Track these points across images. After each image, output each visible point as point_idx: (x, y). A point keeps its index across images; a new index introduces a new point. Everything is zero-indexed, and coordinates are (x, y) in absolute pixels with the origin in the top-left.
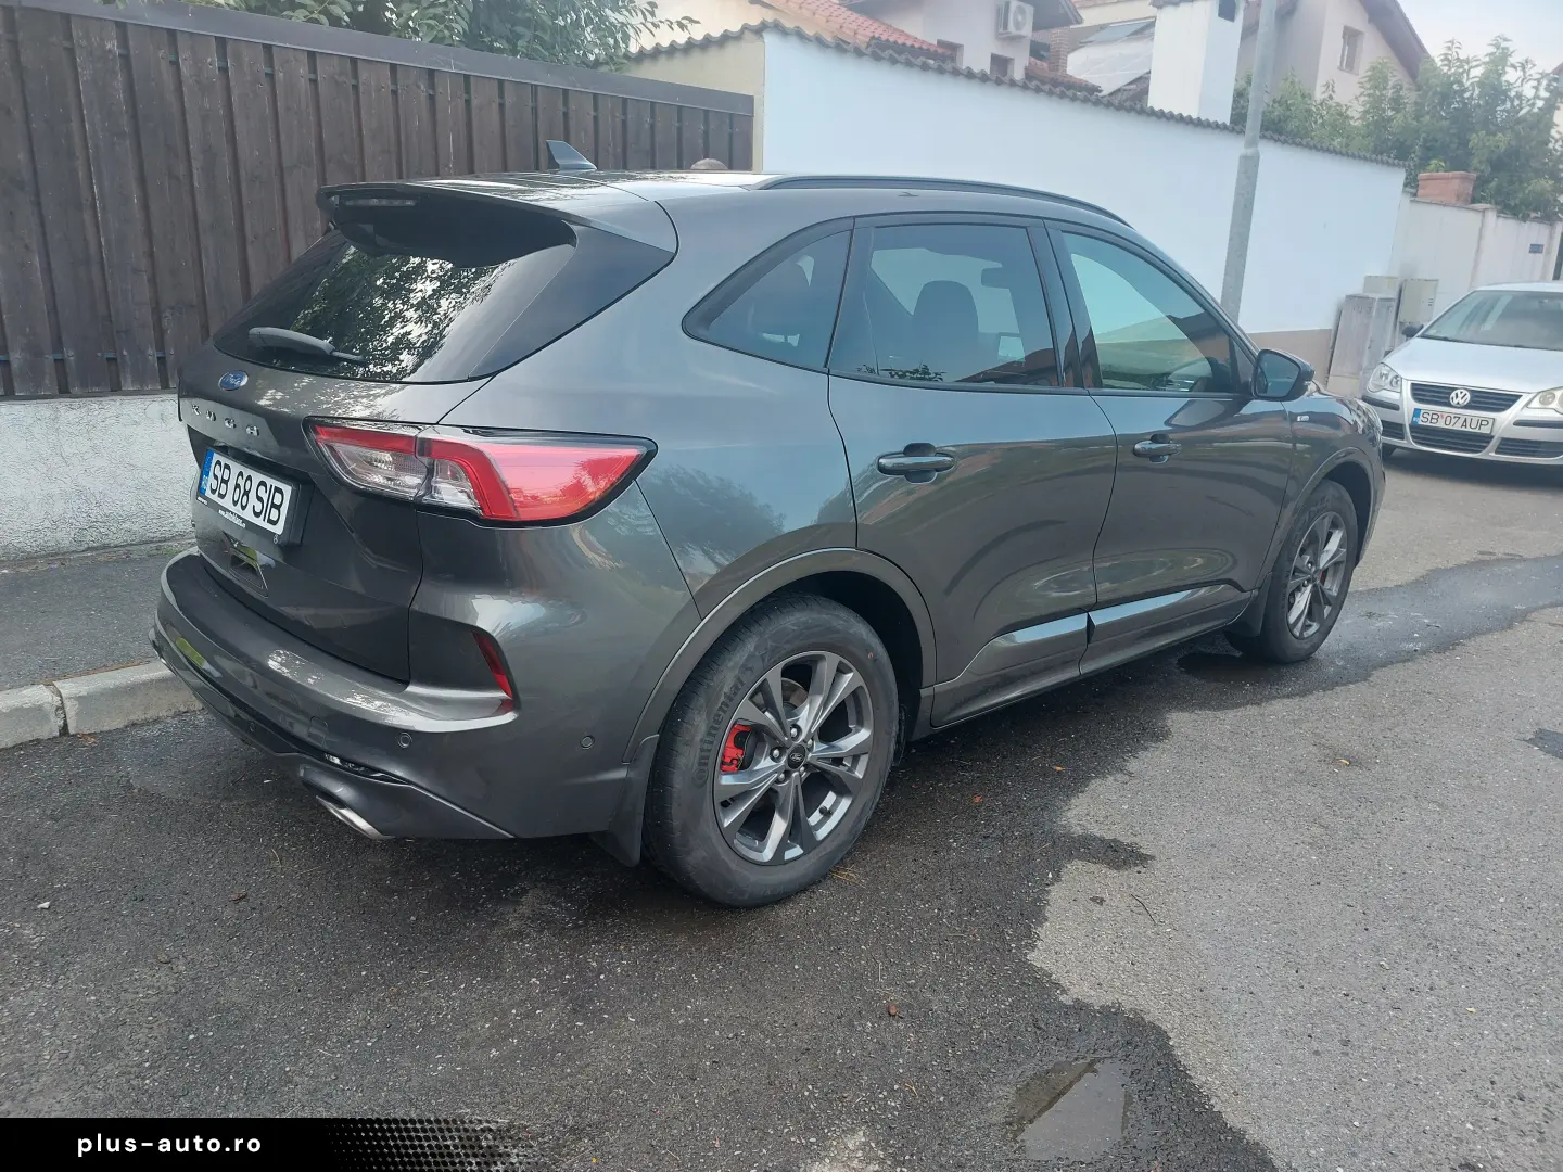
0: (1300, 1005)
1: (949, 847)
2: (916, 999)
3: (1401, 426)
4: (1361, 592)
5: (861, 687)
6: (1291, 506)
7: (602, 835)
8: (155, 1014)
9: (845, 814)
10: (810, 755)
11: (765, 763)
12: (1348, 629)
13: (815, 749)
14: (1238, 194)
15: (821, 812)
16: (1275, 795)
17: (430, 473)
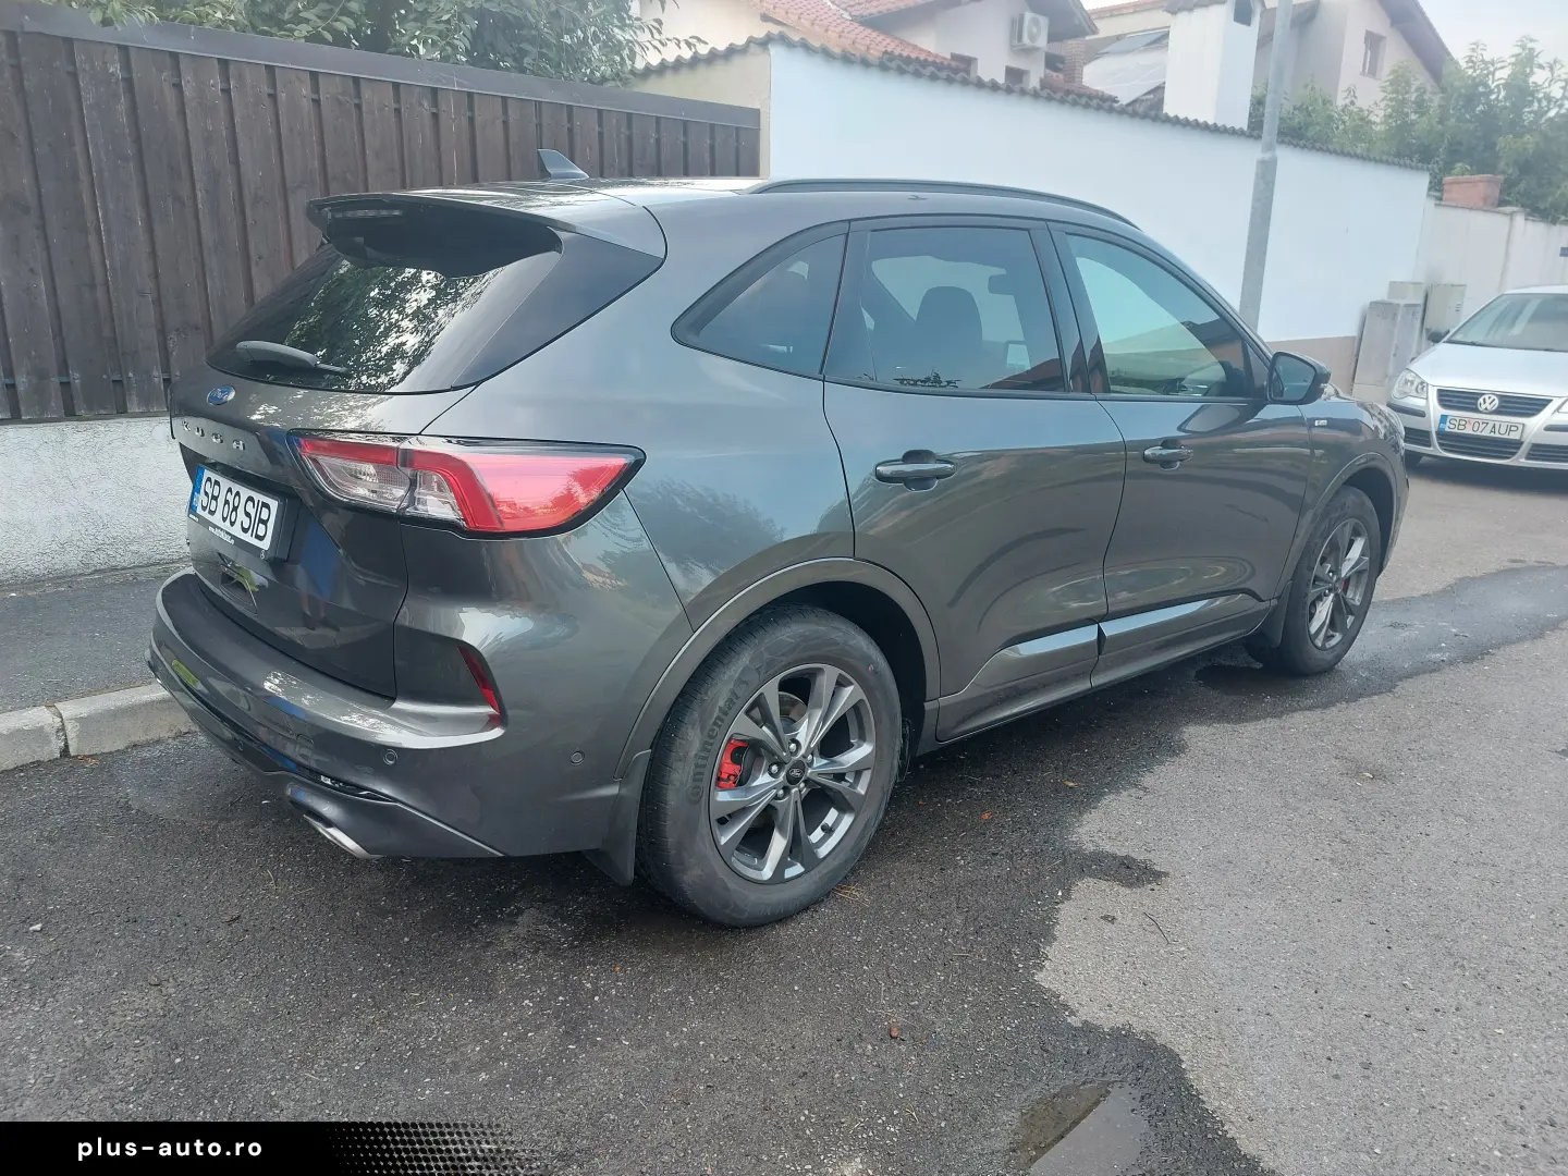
0: (1319, 1027)
1: (956, 866)
2: (919, 1020)
3: (1427, 434)
4: (1386, 602)
5: (861, 701)
6: (1309, 515)
7: (596, 852)
8: (141, 1038)
9: (847, 832)
10: (809, 771)
11: (763, 779)
12: (1372, 641)
13: (815, 765)
14: (1256, 199)
15: (823, 829)
16: (1296, 810)
17: (413, 484)
